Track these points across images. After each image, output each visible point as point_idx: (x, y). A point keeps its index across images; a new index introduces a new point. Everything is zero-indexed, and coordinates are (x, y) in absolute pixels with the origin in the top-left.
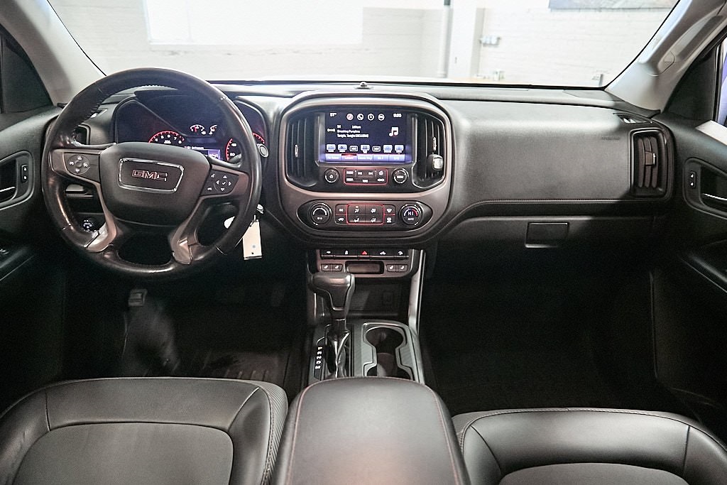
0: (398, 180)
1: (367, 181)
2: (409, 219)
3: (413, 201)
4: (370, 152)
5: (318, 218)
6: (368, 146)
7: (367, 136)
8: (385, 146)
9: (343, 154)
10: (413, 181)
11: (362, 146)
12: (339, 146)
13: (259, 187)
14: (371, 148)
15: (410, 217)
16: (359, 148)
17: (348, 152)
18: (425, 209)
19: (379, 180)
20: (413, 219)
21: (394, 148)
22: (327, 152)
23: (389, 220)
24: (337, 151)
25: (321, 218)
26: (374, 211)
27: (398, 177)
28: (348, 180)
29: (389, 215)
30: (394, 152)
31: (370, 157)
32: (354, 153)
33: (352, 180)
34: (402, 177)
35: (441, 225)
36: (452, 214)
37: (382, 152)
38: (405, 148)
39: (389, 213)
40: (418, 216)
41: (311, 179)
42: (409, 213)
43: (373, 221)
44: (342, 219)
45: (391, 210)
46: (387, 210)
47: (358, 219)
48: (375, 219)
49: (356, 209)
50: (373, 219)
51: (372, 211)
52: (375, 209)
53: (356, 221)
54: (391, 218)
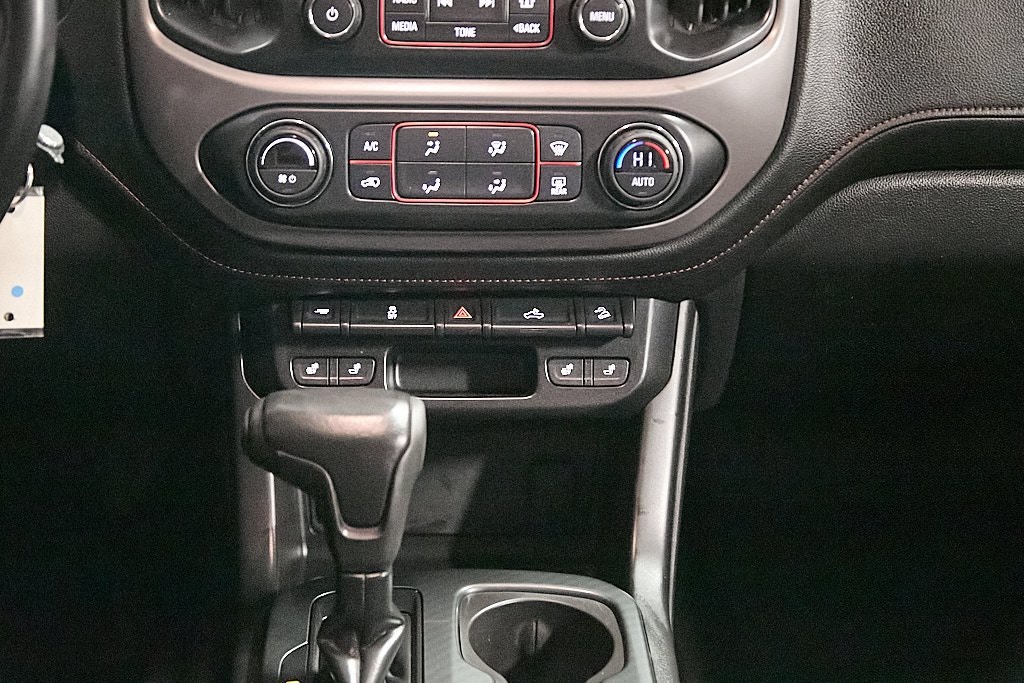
0: (594, 27)
1: (470, 32)
2: (636, 182)
3: (650, 113)
5: (282, 179)
10: (652, 32)
13: (44, 53)
15: (643, 171)
18: (697, 144)
19: (520, 28)
20: (650, 181)
23: (559, 187)
25: (293, 179)
26: (498, 148)
27: (595, 16)
28: (396, 26)
29: (557, 166)
33: (412, 27)
34: (608, 17)
35: (758, 207)
36: (804, 164)
39: (559, 159)
40: (671, 170)
41: (251, 22)
42: (635, 159)
43: (497, 188)
44: (376, 182)
45: (566, 145)
46: (552, 145)
47: (438, 180)
48: (504, 181)
49: (430, 143)
50: (497, 182)
51: (490, 150)
52: (504, 143)
53: (431, 188)
54: (564, 178)
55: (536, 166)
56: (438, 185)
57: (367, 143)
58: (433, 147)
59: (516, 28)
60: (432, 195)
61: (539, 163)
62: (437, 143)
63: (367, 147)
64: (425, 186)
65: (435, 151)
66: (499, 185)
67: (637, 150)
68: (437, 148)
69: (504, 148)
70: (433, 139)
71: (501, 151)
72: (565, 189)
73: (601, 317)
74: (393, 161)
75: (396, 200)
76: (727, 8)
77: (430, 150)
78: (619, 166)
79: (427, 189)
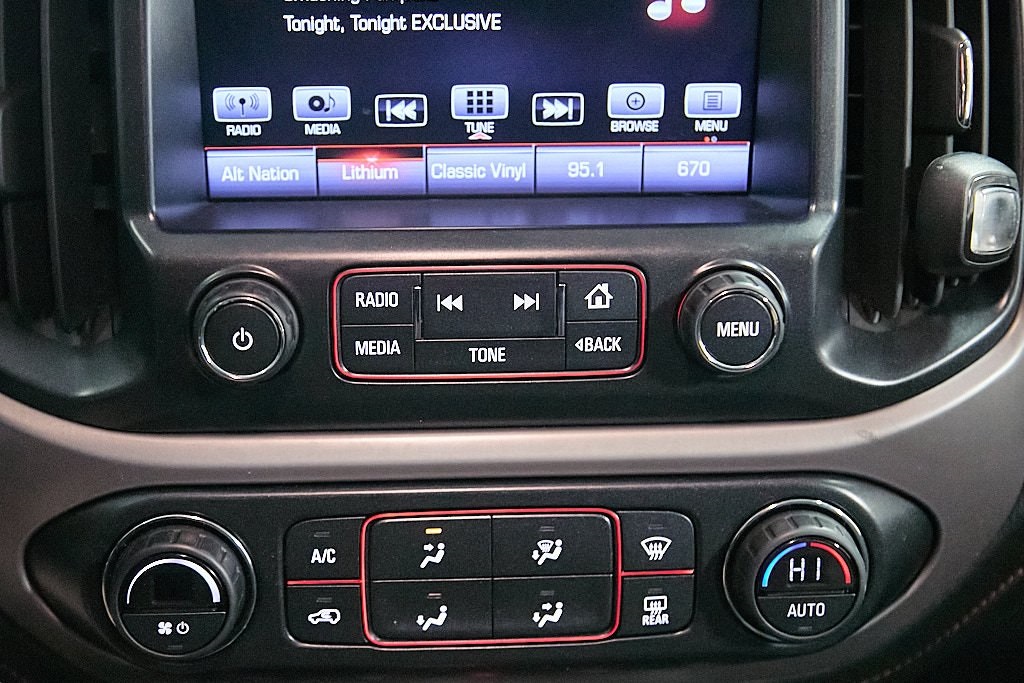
1: (495, 355)
4: (516, 130)
5: (165, 628)
6: (501, 94)
7: (493, 21)
8: (618, 93)
9: (327, 149)
10: (825, 354)
11: (459, 94)
12: (301, 95)
14: (520, 104)
15: (804, 590)
16: (440, 104)
17: (360, 134)
19: (585, 345)
20: (819, 609)
21: (674, 100)
22: (214, 135)
23: (655, 612)
24: (282, 132)
25: (183, 628)
27: (724, 330)
28: (364, 348)
29: (656, 578)
30: (676, 128)
31: (512, 165)
32: (405, 142)
33: (392, 348)
34: (746, 329)
37: (595, 129)
38: (749, 99)
39: (656, 565)
40: (856, 588)
41: (106, 334)
42: (792, 569)
43: (547, 617)
44: (334, 616)
45: (669, 542)
46: (643, 543)
47: (443, 609)
48: (559, 605)
49: (429, 547)
50: (547, 606)
51: (535, 555)
52: (559, 542)
53: (431, 621)
54: (665, 598)
55: (615, 578)
56: (443, 617)
57: (316, 551)
58: (434, 553)
59: (579, 345)
60: (435, 633)
61: (621, 574)
62: (441, 546)
63: (316, 556)
64: (420, 620)
65: (437, 559)
66: (552, 612)
67: (797, 556)
68: (440, 554)
69: (558, 551)
70: (435, 540)
71: (555, 556)
74: (363, 581)
75: (370, 643)
76: (941, 286)
77: (429, 559)
78: (765, 584)
79: (424, 623)
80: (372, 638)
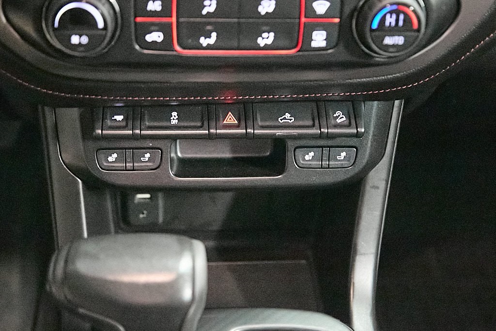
2: (388, 41)
5: (75, 39)
15: (394, 31)
20: (399, 40)
23: (319, 39)
25: (85, 40)
29: (319, 22)
39: (321, 17)
40: (418, 30)
43: (265, 41)
44: (159, 36)
45: (329, 4)
46: (314, 4)
48: (271, 35)
49: (207, 3)
50: (265, 35)
51: (261, 8)
52: (273, 2)
53: (208, 40)
54: (325, 32)
55: (300, 22)
56: (214, 38)
57: (150, 3)
58: (210, 6)
60: (209, 47)
61: (303, 20)
62: (214, 2)
64: (202, 39)
65: (212, 9)
66: (267, 38)
67: (391, 12)
68: (213, 7)
69: (273, 7)
71: (271, 10)
72: (325, 42)
73: (339, 121)
74: (175, 18)
75: (177, 51)
77: (207, 9)
78: (374, 27)
79: (204, 41)
80: (178, 48)
